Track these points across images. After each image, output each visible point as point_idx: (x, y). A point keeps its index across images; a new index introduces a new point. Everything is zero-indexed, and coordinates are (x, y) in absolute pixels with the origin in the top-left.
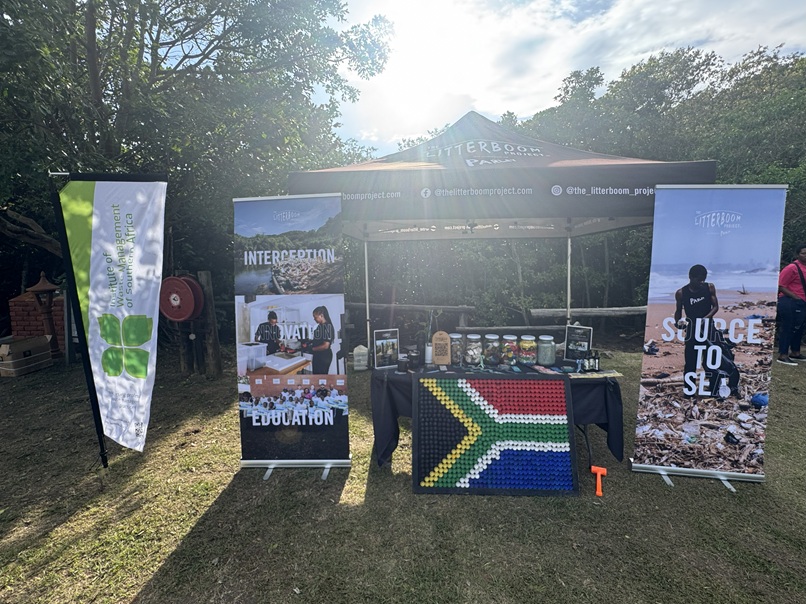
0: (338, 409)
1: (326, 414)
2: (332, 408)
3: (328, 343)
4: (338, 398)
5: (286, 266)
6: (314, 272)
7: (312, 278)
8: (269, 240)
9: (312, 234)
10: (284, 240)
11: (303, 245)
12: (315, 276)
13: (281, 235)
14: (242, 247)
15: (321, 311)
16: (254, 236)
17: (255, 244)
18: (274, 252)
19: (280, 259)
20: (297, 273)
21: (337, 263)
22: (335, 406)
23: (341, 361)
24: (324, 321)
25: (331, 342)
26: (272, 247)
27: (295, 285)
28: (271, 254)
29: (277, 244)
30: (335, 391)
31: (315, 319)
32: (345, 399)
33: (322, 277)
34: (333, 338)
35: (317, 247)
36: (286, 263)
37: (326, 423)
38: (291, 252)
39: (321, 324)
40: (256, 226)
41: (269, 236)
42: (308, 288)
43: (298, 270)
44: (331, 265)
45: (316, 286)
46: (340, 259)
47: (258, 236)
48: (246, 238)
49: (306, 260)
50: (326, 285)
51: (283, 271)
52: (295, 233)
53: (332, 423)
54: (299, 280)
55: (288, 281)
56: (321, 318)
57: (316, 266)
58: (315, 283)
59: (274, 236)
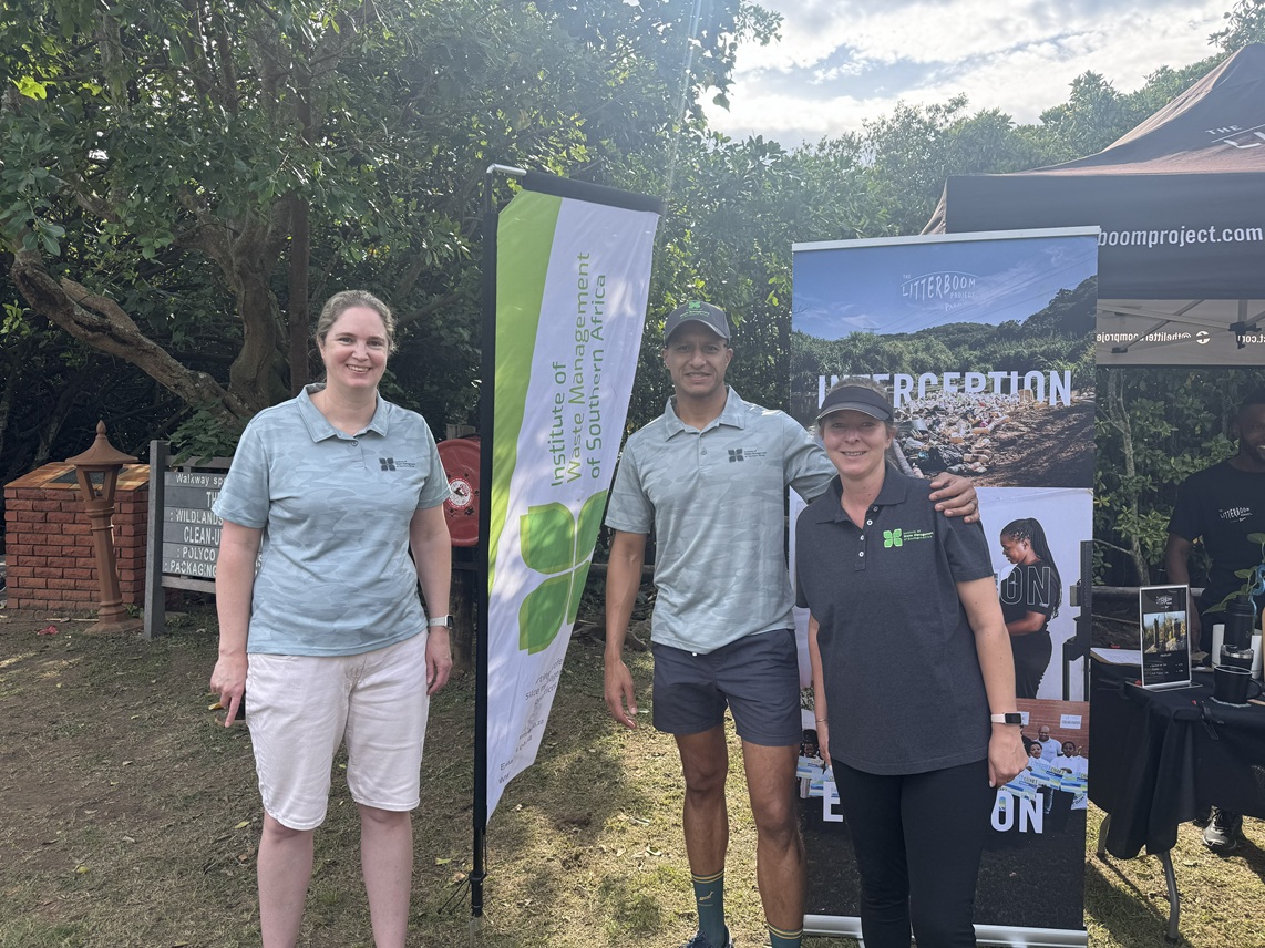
0: (1058, 792)
1: (1025, 806)
2: (1043, 790)
3: (1039, 617)
4: (1064, 762)
5: (932, 412)
6: (1010, 429)
7: (1003, 445)
8: (887, 347)
9: (1008, 332)
10: (928, 348)
11: (981, 360)
12: (1012, 442)
13: (919, 335)
14: (811, 364)
15: (1027, 530)
16: (846, 336)
17: (847, 356)
18: (898, 378)
19: (914, 396)
20: (959, 432)
21: (1077, 407)
22: (1052, 783)
23: (1077, 666)
24: (1031, 557)
25: (1049, 614)
26: (894, 363)
27: (955, 461)
28: (891, 382)
29: (907, 357)
30: (1053, 745)
31: (1007, 552)
32: (1080, 765)
33: (1031, 444)
34: (1056, 603)
35: (1023, 365)
36: (931, 405)
37: (1023, 828)
38: (947, 376)
39: (1021, 564)
40: (852, 313)
41: (888, 337)
42: (991, 469)
43: (964, 424)
44: (1061, 413)
45: (1014, 467)
46: (1088, 396)
47: (855, 338)
48: (824, 343)
49: (989, 399)
50: (1044, 464)
51: (921, 424)
52: (962, 329)
53: (1039, 829)
54: (966, 449)
55: (934, 452)
56: (1024, 550)
57: (1015, 415)
58: (1011, 457)
59: (900, 337)
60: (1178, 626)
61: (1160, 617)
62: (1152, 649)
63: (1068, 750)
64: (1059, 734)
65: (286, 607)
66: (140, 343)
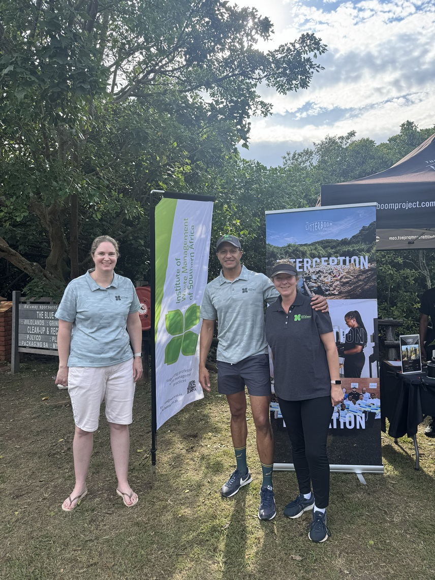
0: (370, 413)
1: (358, 419)
2: (365, 412)
3: (360, 347)
4: (372, 401)
5: (318, 273)
6: (346, 278)
7: (344, 284)
8: (301, 249)
9: (344, 242)
10: (316, 249)
11: (335, 253)
12: (347, 282)
13: (312, 244)
14: (274, 256)
15: (354, 315)
16: (286, 245)
17: (287, 252)
18: (305, 260)
19: (312, 267)
20: (328, 279)
21: (370, 269)
22: (368, 409)
23: (374, 364)
24: (356, 325)
25: (363, 346)
26: (304, 255)
27: (327, 290)
28: (303, 261)
29: (308, 252)
30: (367, 395)
31: (347, 323)
32: (377, 402)
33: (355, 283)
34: (366, 342)
35: (350, 254)
36: (318, 270)
37: (358, 427)
38: (323, 259)
39: (353, 328)
40: (288, 237)
41: (301, 245)
42: (340, 293)
43: (330, 276)
44: (365, 272)
45: (348, 292)
46: (374, 265)
47: (289, 246)
48: (278, 248)
49: (339, 267)
50: (359, 290)
51: (314, 277)
52: (328, 241)
53: (364, 427)
54: (331, 286)
55: (319, 287)
56: (353, 322)
57: (348, 273)
58: (347, 288)
59: (306, 245)
60: (415, 350)
61: (408, 347)
62: (406, 359)
63: (373, 396)
64: (369, 390)
65: (83, 350)
66: (10, 251)
